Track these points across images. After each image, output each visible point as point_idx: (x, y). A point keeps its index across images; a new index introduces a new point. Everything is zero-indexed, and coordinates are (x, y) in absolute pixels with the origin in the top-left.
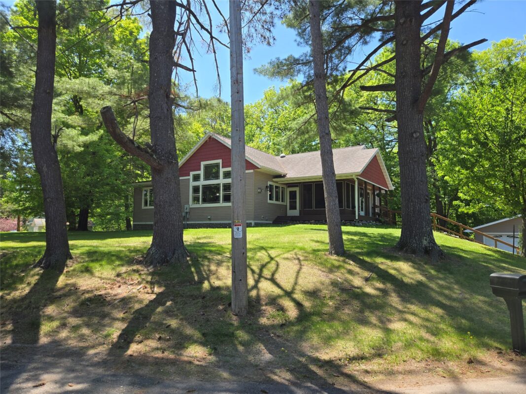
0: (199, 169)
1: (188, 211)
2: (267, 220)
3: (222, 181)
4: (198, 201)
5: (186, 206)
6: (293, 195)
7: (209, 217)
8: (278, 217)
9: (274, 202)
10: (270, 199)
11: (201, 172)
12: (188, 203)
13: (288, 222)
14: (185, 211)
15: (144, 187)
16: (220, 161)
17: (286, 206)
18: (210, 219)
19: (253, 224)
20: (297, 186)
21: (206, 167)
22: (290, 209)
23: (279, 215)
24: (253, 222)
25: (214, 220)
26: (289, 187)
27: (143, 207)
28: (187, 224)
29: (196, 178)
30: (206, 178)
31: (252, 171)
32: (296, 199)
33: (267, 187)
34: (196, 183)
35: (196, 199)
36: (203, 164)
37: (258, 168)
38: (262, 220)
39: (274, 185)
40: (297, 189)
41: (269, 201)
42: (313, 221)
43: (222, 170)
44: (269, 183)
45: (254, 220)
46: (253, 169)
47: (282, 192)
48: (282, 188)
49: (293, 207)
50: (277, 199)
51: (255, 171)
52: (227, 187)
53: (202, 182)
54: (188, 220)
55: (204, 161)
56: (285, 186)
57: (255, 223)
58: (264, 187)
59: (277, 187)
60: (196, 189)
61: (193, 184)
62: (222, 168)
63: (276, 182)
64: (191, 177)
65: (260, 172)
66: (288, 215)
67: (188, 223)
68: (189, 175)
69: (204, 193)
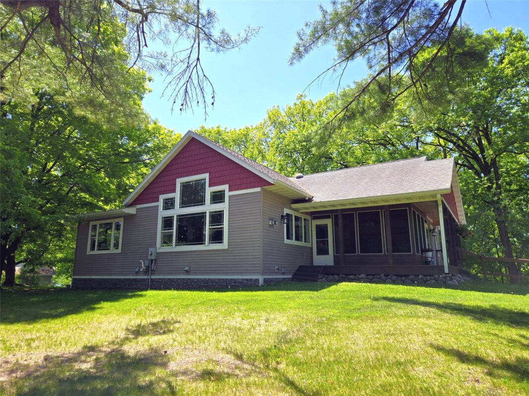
0: (174, 191)
1: (153, 257)
2: (283, 274)
3: (208, 208)
4: (170, 240)
5: (151, 250)
6: (322, 232)
7: (187, 269)
8: (301, 267)
9: (293, 242)
10: (288, 238)
11: (177, 195)
12: (154, 245)
13: (320, 276)
14: (150, 258)
15: (92, 220)
16: (206, 176)
17: (312, 248)
18: (187, 272)
19: (261, 282)
20: (328, 217)
21: (186, 187)
22: (318, 254)
23: (301, 264)
24: (261, 278)
25: (196, 274)
26: (315, 218)
27: (89, 252)
28: (151, 279)
29: (169, 204)
30: (184, 204)
31: (258, 189)
32: (327, 237)
33: (282, 217)
34: (168, 213)
35: (167, 239)
36: (179, 182)
37: (270, 184)
38: (276, 273)
39: (294, 214)
40: (329, 222)
41: (286, 241)
42: (363, 276)
43: (209, 191)
44: (286, 211)
45: (263, 274)
46: (261, 186)
47: (305, 226)
48: (305, 219)
49: (323, 251)
50: (298, 238)
51: (264, 191)
52: (217, 217)
53: (178, 211)
54: (153, 272)
55: (181, 177)
56: (308, 218)
57: (265, 280)
58: (279, 218)
59: (297, 219)
60: (168, 222)
61: (163, 213)
62: (210, 186)
63: (296, 210)
64: (161, 204)
65: (271, 192)
66: (315, 264)
67: (153, 277)
68: (158, 201)
69: (180, 228)
